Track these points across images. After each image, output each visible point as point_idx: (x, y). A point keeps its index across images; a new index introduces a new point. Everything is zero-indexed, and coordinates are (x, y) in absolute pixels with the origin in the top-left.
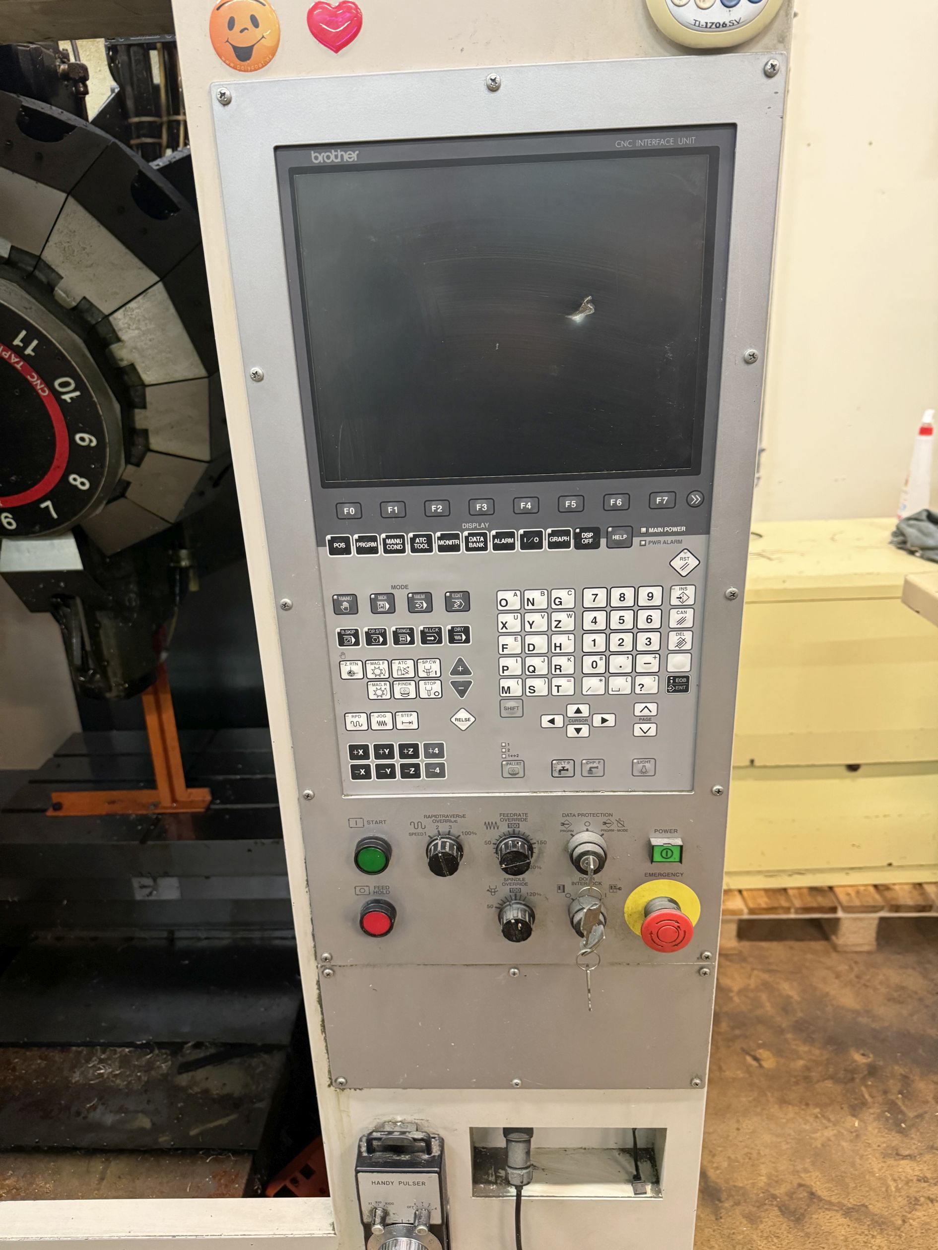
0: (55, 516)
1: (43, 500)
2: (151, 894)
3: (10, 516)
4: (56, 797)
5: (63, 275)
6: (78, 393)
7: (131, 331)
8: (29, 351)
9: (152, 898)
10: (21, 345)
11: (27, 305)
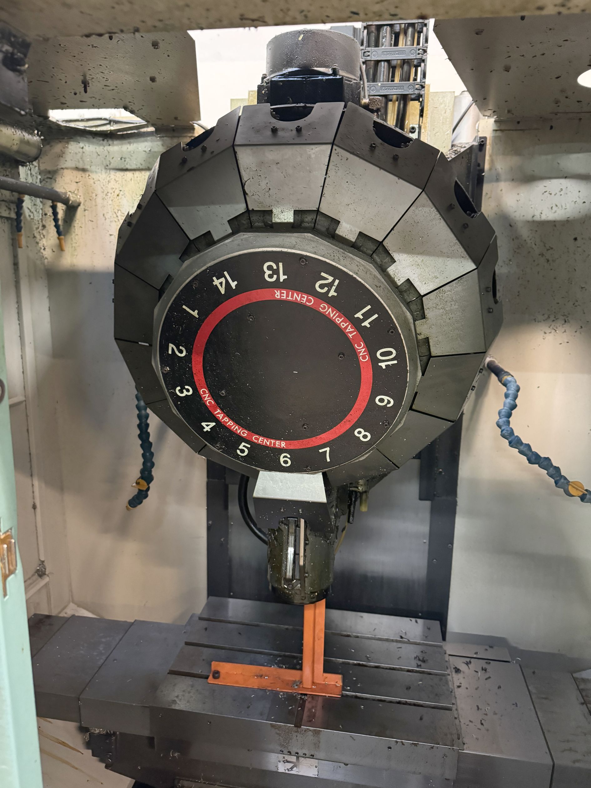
0: (328, 460)
1: (324, 446)
2: (292, 768)
3: (289, 456)
4: (215, 665)
5: (396, 259)
6: (395, 362)
7: (437, 310)
8: (366, 324)
9: (293, 772)
10: (361, 317)
11: (378, 285)
